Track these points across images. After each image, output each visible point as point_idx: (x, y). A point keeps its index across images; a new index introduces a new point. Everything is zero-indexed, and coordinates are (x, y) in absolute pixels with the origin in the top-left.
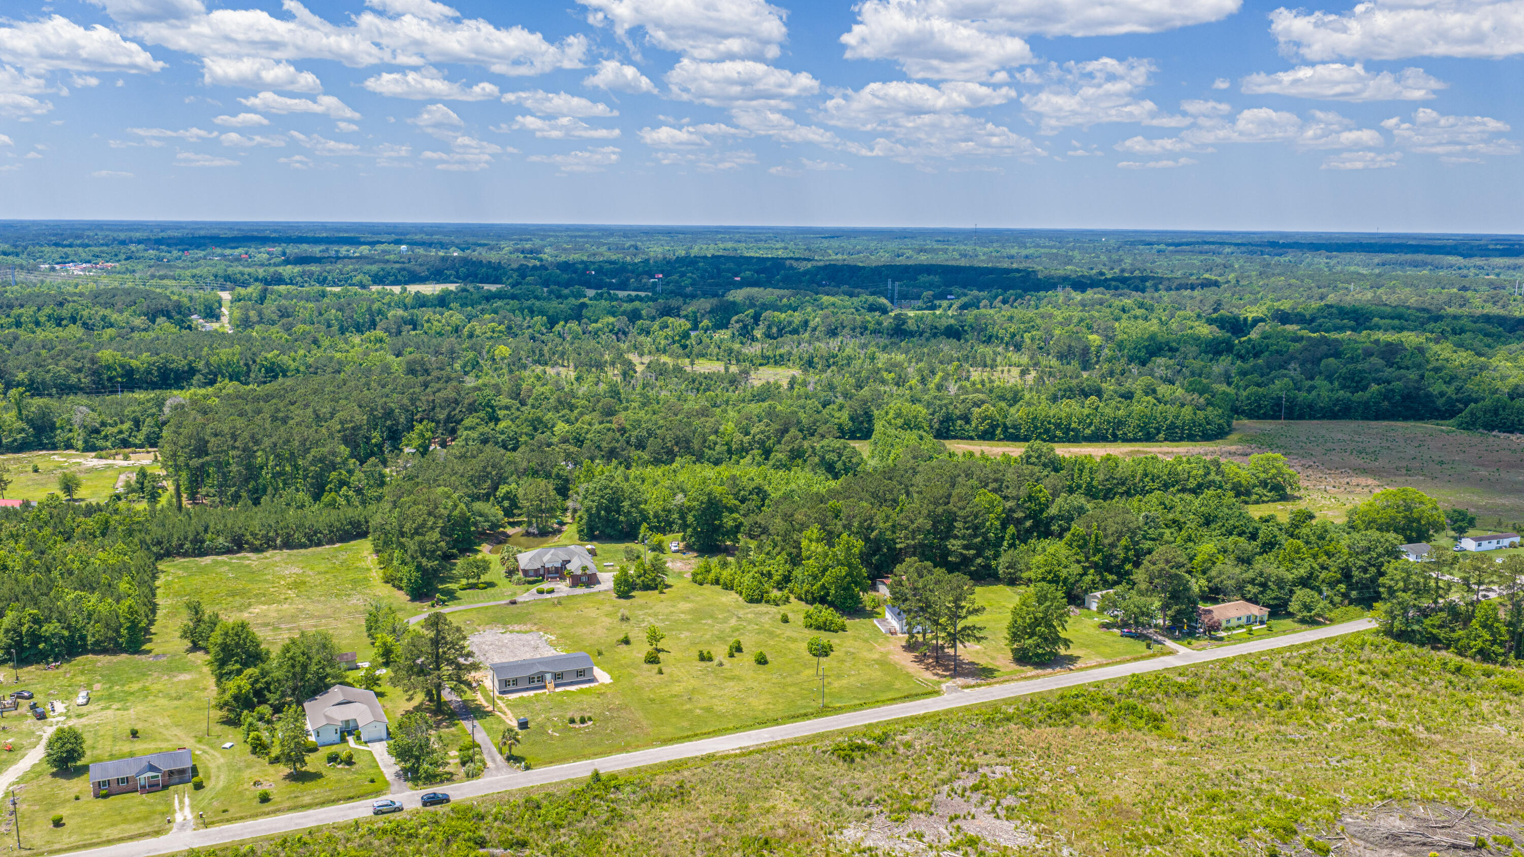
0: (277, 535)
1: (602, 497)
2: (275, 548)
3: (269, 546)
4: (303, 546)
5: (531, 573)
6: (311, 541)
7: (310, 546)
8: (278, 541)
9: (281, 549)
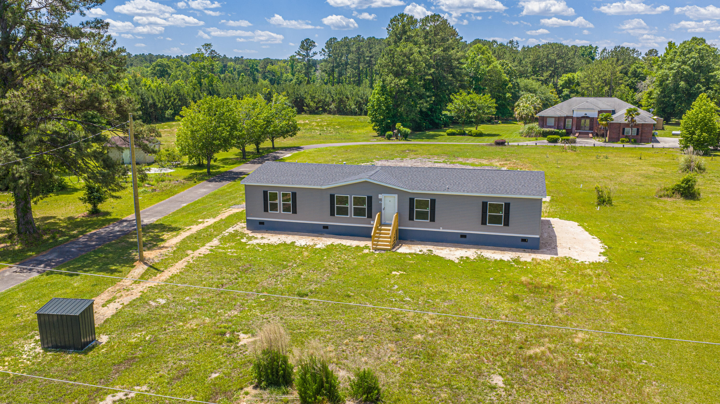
0: (333, 101)
1: (684, 63)
2: (330, 113)
3: (324, 111)
4: (353, 113)
5: (551, 122)
6: (361, 110)
7: (360, 115)
8: (333, 106)
9: (334, 114)
